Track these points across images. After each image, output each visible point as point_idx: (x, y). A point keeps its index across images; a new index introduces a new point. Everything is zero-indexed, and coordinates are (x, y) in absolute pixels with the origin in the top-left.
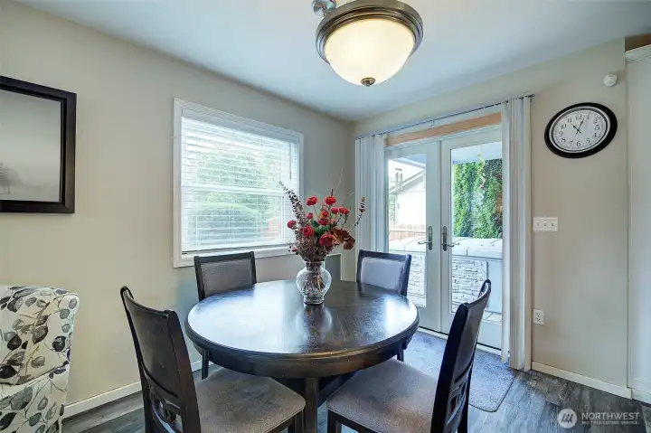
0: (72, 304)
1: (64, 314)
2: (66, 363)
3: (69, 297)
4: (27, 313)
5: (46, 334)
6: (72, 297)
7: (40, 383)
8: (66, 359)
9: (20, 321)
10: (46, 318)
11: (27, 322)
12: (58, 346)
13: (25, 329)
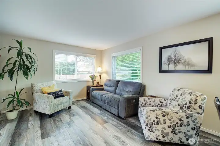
0: (205, 99)
1: (202, 100)
2: (202, 113)
3: (204, 96)
4: (193, 97)
5: (197, 103)
6: (205, 97)
7: (195, 114)
8: (202, 112)
9: (191, 98)
10: (197, 99)
11: (193, 99)
12: (200, 107)
13: (192, 100)
